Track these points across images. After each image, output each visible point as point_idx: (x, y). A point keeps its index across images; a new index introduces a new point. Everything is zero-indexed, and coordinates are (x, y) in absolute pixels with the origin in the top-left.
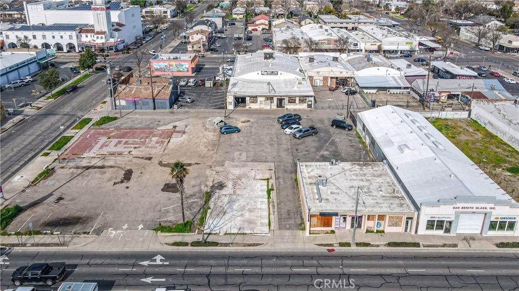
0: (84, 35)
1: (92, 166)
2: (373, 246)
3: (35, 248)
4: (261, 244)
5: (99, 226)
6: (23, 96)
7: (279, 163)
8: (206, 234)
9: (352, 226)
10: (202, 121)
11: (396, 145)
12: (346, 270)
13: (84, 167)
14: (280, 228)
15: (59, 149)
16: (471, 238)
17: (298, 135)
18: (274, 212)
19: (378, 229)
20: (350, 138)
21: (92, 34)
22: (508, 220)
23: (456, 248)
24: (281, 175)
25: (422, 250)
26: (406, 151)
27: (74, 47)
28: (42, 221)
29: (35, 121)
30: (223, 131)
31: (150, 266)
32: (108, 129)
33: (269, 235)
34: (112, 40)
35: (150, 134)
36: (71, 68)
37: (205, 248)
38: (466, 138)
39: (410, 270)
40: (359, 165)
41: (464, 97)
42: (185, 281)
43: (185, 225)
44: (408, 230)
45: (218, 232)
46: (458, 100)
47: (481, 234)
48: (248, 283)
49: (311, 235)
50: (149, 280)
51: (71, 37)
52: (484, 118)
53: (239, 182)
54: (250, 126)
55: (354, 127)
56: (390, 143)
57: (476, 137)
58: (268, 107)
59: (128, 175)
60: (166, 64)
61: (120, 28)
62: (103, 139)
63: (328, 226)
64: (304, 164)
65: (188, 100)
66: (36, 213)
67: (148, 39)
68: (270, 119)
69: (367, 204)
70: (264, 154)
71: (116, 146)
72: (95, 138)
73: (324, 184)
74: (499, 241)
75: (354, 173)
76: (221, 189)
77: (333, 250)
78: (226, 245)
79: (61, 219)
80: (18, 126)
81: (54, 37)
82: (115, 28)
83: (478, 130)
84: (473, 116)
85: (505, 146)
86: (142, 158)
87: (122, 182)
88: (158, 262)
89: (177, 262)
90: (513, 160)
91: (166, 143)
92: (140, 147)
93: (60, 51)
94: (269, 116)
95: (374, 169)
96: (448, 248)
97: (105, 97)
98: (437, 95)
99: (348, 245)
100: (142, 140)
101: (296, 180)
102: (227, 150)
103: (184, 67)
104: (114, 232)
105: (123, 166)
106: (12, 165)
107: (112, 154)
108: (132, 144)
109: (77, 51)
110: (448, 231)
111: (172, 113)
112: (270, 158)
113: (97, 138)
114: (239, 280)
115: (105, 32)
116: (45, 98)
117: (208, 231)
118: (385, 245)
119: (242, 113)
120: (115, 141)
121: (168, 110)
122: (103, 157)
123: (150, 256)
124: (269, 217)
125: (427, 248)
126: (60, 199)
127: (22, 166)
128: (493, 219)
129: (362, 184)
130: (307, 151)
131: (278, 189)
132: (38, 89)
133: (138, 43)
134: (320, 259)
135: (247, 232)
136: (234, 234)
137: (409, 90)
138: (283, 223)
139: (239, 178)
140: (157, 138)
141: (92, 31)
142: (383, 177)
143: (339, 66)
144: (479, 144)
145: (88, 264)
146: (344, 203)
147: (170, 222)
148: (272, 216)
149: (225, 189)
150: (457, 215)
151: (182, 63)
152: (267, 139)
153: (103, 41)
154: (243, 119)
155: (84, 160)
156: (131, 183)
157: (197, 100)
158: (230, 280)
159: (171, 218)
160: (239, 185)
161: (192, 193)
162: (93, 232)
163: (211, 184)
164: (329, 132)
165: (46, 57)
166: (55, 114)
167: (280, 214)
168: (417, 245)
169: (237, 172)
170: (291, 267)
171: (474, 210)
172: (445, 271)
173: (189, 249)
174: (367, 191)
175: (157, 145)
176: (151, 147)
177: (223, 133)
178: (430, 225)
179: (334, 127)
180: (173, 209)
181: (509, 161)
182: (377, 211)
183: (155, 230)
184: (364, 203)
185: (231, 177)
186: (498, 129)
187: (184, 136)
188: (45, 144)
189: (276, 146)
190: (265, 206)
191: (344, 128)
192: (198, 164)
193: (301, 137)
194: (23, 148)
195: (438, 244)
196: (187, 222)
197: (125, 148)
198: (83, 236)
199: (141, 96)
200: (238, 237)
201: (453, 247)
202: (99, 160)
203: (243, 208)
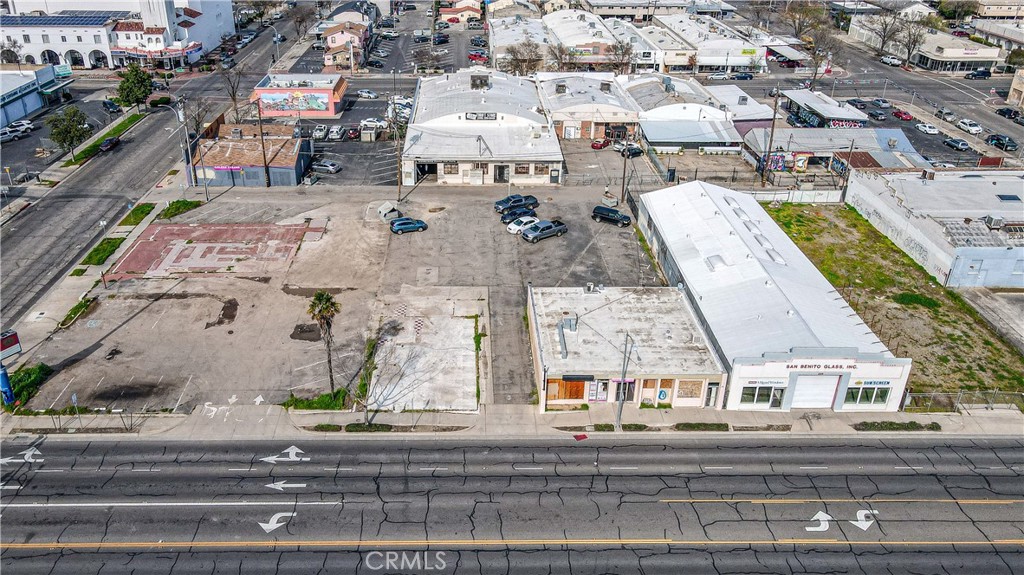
0: (122, 35)
1: (164, 294)
2: (650, 429)
3: (84, 435)
4: (464, 428)
5: (188, 398)
6: (21, 160)
7: (496, 288)
8: (371, 411)
9: (617, 398)
10: (358, 208)
11: (703, 256)
12: (604, 469)
13: (150, 296)
14: (496, 402)
15: (101, 262)
16: (814, 416)
17: (531, 237)
18: (486, 374)
19: (662, 402)
20: (625, 241)
21: (139, 33)
22: (876, 386)
23: (788, 433)
24: (499, 309)
25: (731, 435)
26: (719, 266)
27: (105, 58)
29: (50, 210)
30: (396, 228)
31: (279, 463)
32: (188, 224)
33: (477, 412)
34: (178, 45)
35: (264, 233)
36: (104, 103)
37: (370, 434)
38: (832, 240)
39: (708, 468)
40: (635, 292)
41: (838, 162)
42: (339, 487)
43: (336, 395)
44: (712, 403)
45: (391, 407)
46: (827, 167)
47: (832, 408)
48: (441, 490)
49: (549, 412)
50: (279, 486)
51: (97, 38)
52: (868, 204)
53: (427, 322)
54: (445, 219)
55: (633, 220)
56: (693, 251)
57: (850, 238)
58: (479, 182)
59: (230, 310)
60: (286, 96)
61: (192, 20)
62: (180, 244)
63: (577, 398)
64: (539, 290)
65: (331, 168)
66: (76, 377)
67: (246, 41)
68: (481, 205)
69: (644, 361)
70: (470, 271)
71: (203, 256)
72: (164, 241)
73: (573, 327)
74: (859, 421)
75: (625, 306)
76: (394, 335)
77: (585, 437)
78: (405, 429)
79: (122, 388)
80: (19, 218)
81: (64, 39)
82: (181, 19)
83: (855, 226)
84: (849, 199)
85: (897, 256)
86: (252, 279)
87: (220, 322)
88: (293, 458)
89: (322, 457)
90: (907, 280)
91: (293, 251)
92: (247, 259)
93: (77, 67)
94: (478, 198)
95: (662, 299)
96: (775, 432)
97: (174, 161)
98: (789, 157)
99: (610, 428)
100: (250, 246)
101: (525, 318)
102: (404, 265)
103: (319, 101)
104: (214, 409)
105: (219, 294)
106: (21, 292)
107: (200, 272)
108: (233, 253)
109: (111, 66)
110: (777, 403)
111: (302, 193)
112: (480, 279)
113: (167, 242)
114: (427, 486)
115: (164, 29)
116: (63, 164)
117: (375, 407)
118: (671, 428)
119: (430, 192)
120: (201, 247)
121: (294, 187)
122: (184, 278)
123: (278, 448)
124: (478, 382)
125: (741, 432)
126: (115, 353)
128: (852, 384)
129: (637, 325)
130: (546, 265)
131: (494, 334)
132: (46, 147)
133: (228, 47)
134: (561, 451)
135: (440, 408)
136: (417, 411)
137: (739, 149)
138: (502, 392)
139: (426, 315)
140: (277, 242)
141: (138, 27)
142: (676, 314)
143: (611, 101)
144: (852, 252)
145: (175, 462)
146: (605, 359)
147: (309, 391)
148: (482, 381)
149: (401, 333)
150: (793, 378)
151: (317, 95)
152: (475, 243)
153: (161, 46)
154: (432, 205)
155: (149, 283)
156: (236, 324)
157: (347, 168)
158: (413, 486)
159: (310, 384)
160: (427, 327)
161: (345, 342)
162: (178, 409)
163: (376, 326)
164: (588, 229)
165: (53, 81)
166: (86, 196)
167: (496, 377)
168: (723, 427)
169: (422, 303)
170: (514, 463)
171: (822, 370)
172: (766, 469)
173: (342, 436)
174: (645, 338)
175: (279, 255)
176: (268, 259)
177: (396, 232)
178: (749, 394)
179: (598, 220)
180: (313, 368)
181: (901, 283)
182: (661, 372)
183: (284, 405)
184: (639, 359)
185: (412, 313)
186: (888, 224)
187: (325, 237)
188: (76, 252)
189: (491, 256)
190: (472, 363)
191: (614, 222)
192: (352, 289)
193: (538, 239)
194: (37, 261)
195: (759, 426)
196: (338, 392)
197: (220, 259)
198: (161, 415)
199: (243, 161)
200: (425, 416)
201: (783, 430)
202: (177, 282)
203: (433, 368)
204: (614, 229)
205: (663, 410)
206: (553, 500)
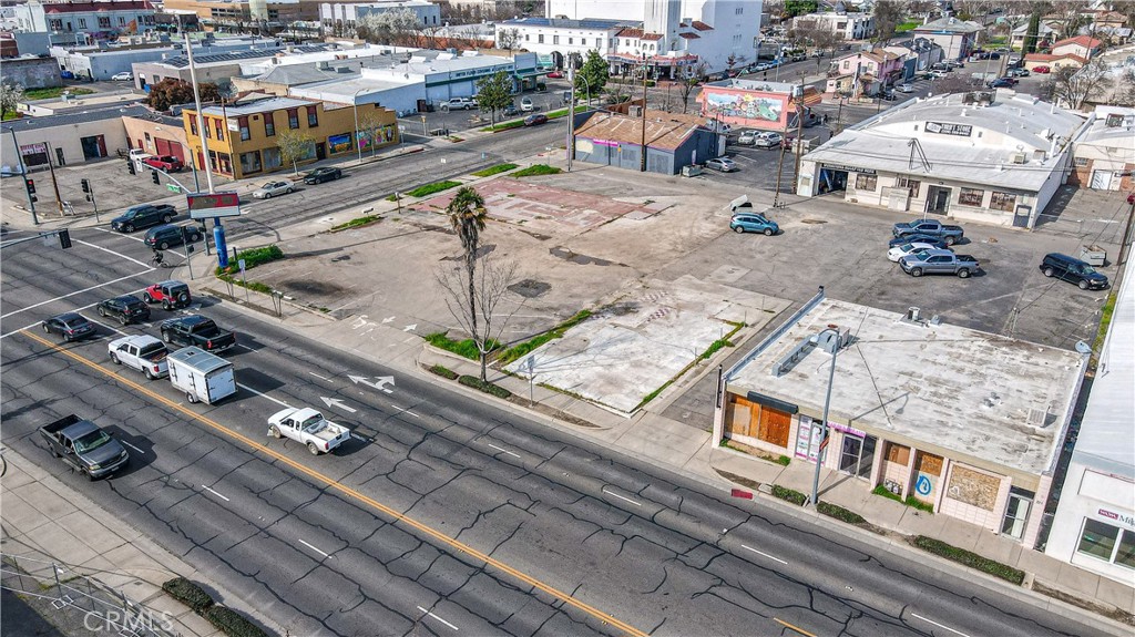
0: (623, 40)
2: (868, 527)
3: (244, 309)
4: (593, 426)
5: (353, 307)
8: (505, 372)
9: (844, 464)
12: (730, 542)
14: (665, 413)
15: (421, 195)
18: (687, 382)
19: (920, 496)
20: (1074, 305)
25: (1024, 595)
28: (289, 278)
29: (431, 155)
31: (359, 385)
32: (527, 184)
33: (628, 416)
34: (671, 54)
35: (590, 203)
37: (478, 393)
39: (917, 617)
40: (994, 340)
44: (1015, 530)
45: (530, 376)
48: (485, 474)
49: (725, 449)
50: (332, 402)
51: (599, 41)
53: (673, 313)
54: (815, 232)
58: (901, 207)
60: (735, 98)
61: (698, 33)
62: (500, 196)
63: (778, 443)
64: (833, 302)
65: (724, 165)
69: (907, 416)
70: (787, 283)
71: (510, 208)
72: (489, 192)
75: (954, 350)
76: (619, 315)
77: (750, 496)
78: (523, 402)
80: (403, 157)
81: (571, 41)
82: (686, 30)
86: (533, 235)
88: (379, 386)
89: (407, 396)
91: (601, 222)
92: (550, 218)
94: (884, 222)
95: (1033, 360)
96: (1125, 627)
99: (797, 498)
100: (564, 209)
102: (712, 259)
103: (771, 109)
104: (364, 322)
106: (336, 202)
108: (540, 211)
111: (670, 181)
112: (792, 292)
113: (493, 192)
114: (474, 462)
115: (661, 36)
116: (482, 129)
117: (513, 370)
118: (907, 540)
119: (825, 206)
120: (517, 201)
123: (373, 371)
124: (664, 386)
125: (1046, 598)
127: (348, 207)
129: (948, 376)
131: (745, 347)
134: (691, 497)
135: (586, 395)
136: (556, 390)
138: (683, 406)
139: (679, 307)
140: (595, 212)
141: (639, 33)
142: (1040, 382)
145: (279, 351)
148: (672, 387)
149: (630, 315)
154: (813, 217)
157: (747, 171)
158: (458, 456)
160: (667, 317)
161: (554, 306)
162: (336, 313)
163: (609, 301)
165: (533, 69)
167: (695, 389)
168: (1018, 578)
169: (686, 295)
170: (609, 484)
173: (450, 385)
174: (943, 392)
175: (582, 222)
176: (568, 223)
182: (921, 437)
183: (427, 338)
185: (666, 301)
187: (651, 219)
189: (835, 275)
190: (680, 366)
192: (624, 265)
193: (922, 272)
197: (521, 213)
198: (317, 312)
199: (624, 137)
200: (563, 398)
203: (625, 356)
204: (1068, 288)
205: (913, 509)
206: (613, 544)
